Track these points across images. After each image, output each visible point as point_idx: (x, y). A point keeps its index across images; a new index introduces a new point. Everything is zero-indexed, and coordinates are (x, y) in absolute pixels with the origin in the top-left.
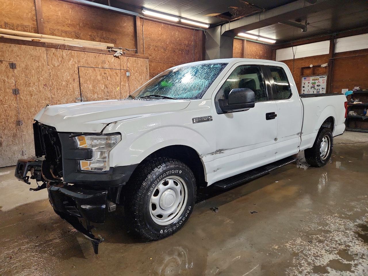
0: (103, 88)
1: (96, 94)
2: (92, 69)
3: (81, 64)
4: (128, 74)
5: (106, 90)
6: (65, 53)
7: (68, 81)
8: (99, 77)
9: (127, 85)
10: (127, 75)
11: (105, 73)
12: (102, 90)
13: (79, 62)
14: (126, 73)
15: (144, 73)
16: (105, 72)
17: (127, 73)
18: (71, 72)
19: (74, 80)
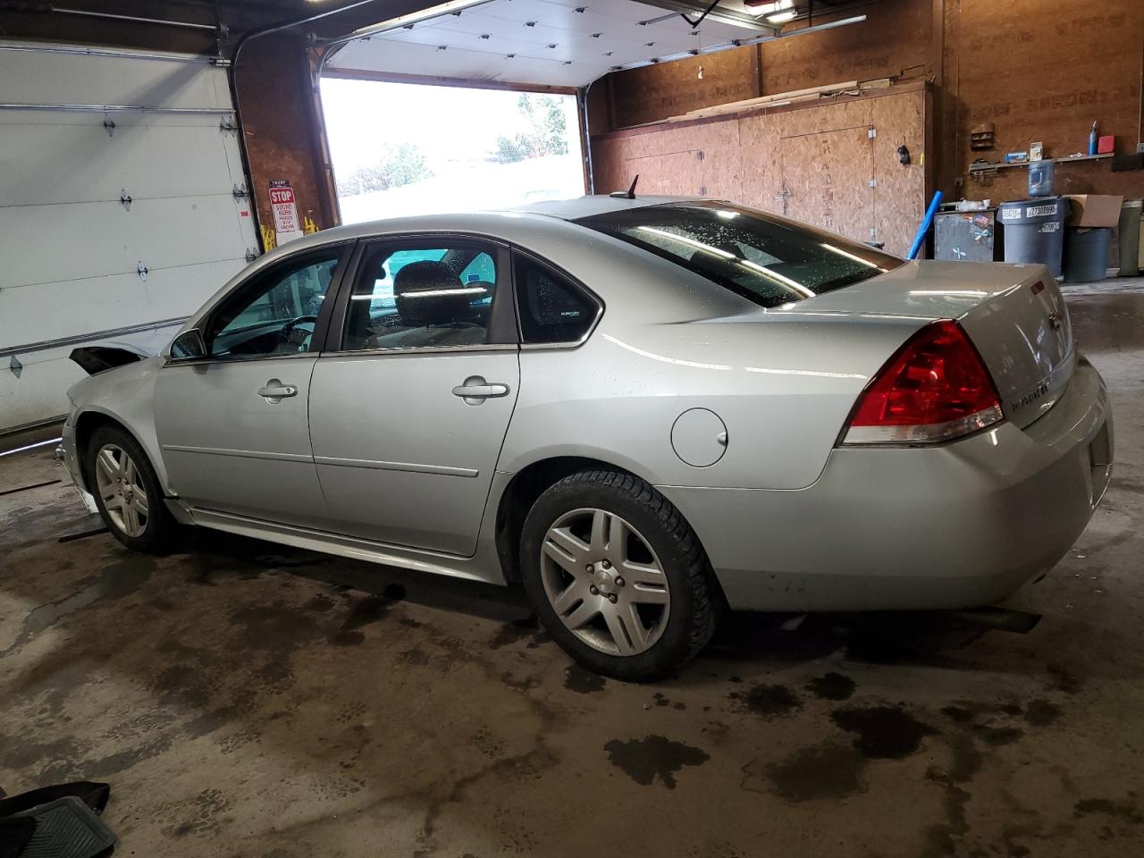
0: (820, 170)
1: (807, 183)
2: (803, 138)
3: (786, 134)
4: (871, 134)
5: (825, 172)
6: (762, 120)
7: (764, 167)
8: (814, 151)
9: (869, 156)
10: (870, 136)
11: (825, 142)
12: (817, 174)
13: (783, 130)
14: (867, 134)
15: (910, 124)
16: (825, 139)
17: (870, 132)
18: (771, 150)
19: (774, 162)
